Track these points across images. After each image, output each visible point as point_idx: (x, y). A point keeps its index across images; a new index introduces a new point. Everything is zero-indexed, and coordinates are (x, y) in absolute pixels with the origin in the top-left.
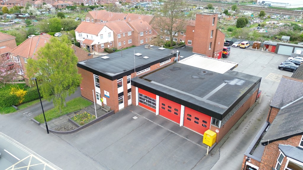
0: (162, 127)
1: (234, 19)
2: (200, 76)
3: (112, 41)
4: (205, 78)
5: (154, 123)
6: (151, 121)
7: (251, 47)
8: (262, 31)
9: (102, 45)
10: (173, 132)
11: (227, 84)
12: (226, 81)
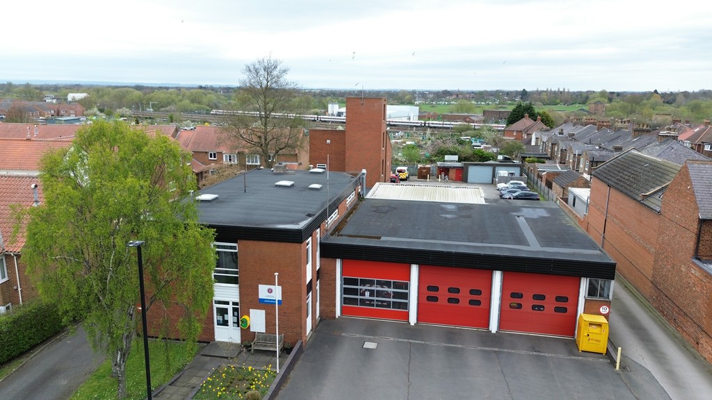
0: (459, 346)
4: (469, 215)
5: (427, 343)
7: (415, 178)
10: (497, 349)
11: (526, 219)
12: (515, 214)
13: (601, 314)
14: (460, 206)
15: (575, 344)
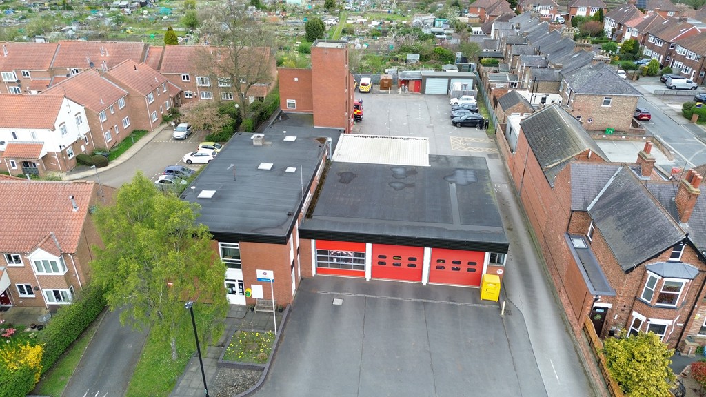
0: (400, 299)
1: (283, 19)
2: (402, 180)
3: (86, 134)
4: (414, 183)
5: (378, 297)
6: (370, 296)
7: (377, 88)
8: (357, 44)
9: (70, 150)
10: (425, 301)
11: (457, 185)
12: (449, 179)
13: (497, 274)
14: (408, 170)
15: (479, 292)
